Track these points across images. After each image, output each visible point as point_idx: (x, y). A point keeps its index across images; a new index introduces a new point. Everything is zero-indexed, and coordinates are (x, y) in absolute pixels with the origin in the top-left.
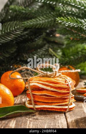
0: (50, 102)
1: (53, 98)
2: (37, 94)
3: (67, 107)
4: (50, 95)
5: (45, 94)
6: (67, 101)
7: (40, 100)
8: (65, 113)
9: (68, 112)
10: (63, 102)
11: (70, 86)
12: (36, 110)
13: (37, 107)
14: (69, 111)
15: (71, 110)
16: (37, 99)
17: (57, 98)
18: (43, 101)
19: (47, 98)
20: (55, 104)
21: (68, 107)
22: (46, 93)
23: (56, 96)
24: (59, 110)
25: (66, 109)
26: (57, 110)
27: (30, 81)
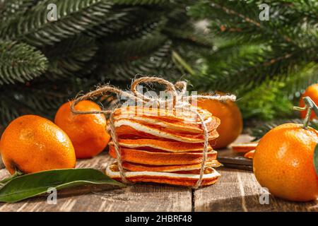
0: (159, 163)
1: (165, 156)
2: (129, 145)
3: (197, 177)
4: (159, 148)
5: (146, 145)
6: (197, 164)
7: (135, 160)
8: (193, 191)
10: (189, 165)
11: (206, 129)
12: (126, 181)
13: (129, 174)
14: (204, 187)
17: (173, 155)
19: (152, 155)
20: (169, 169)
21: (201, 177)
22: (149, 143)
23: (171, 150)
24: (178, 183)
25: (195, 181)
27: (116, 118)
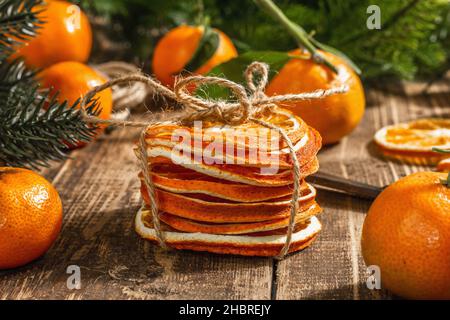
9: (286, 257)
15: (301, 248)
16: (171, 209)
18: (192, 217)
26: (243, 253)
